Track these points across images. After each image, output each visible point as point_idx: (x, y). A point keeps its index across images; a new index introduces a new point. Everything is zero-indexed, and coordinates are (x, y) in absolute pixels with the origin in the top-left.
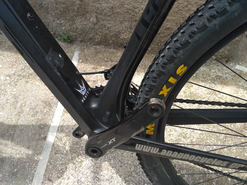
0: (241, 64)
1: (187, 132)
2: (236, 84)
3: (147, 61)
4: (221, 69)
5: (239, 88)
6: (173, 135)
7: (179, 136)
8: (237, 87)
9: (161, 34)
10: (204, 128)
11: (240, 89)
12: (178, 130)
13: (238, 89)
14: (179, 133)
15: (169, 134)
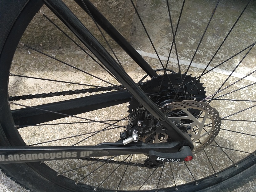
0: (139, 48)
1: (88, 126)
2: (135, 69)
3: (42, 58)
4: (120, 56)
5: (138, 72)
6: (72, 133)
7: (79, 132)
8: (136, 72)
9: (48, 27)
10: (105, 119)
11: (140, 74)
12: (78, 126)
13: (137, 74)
14: (79, 129)
15: (68, 133)
